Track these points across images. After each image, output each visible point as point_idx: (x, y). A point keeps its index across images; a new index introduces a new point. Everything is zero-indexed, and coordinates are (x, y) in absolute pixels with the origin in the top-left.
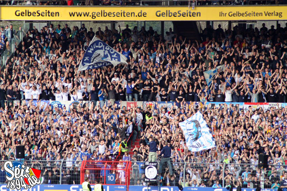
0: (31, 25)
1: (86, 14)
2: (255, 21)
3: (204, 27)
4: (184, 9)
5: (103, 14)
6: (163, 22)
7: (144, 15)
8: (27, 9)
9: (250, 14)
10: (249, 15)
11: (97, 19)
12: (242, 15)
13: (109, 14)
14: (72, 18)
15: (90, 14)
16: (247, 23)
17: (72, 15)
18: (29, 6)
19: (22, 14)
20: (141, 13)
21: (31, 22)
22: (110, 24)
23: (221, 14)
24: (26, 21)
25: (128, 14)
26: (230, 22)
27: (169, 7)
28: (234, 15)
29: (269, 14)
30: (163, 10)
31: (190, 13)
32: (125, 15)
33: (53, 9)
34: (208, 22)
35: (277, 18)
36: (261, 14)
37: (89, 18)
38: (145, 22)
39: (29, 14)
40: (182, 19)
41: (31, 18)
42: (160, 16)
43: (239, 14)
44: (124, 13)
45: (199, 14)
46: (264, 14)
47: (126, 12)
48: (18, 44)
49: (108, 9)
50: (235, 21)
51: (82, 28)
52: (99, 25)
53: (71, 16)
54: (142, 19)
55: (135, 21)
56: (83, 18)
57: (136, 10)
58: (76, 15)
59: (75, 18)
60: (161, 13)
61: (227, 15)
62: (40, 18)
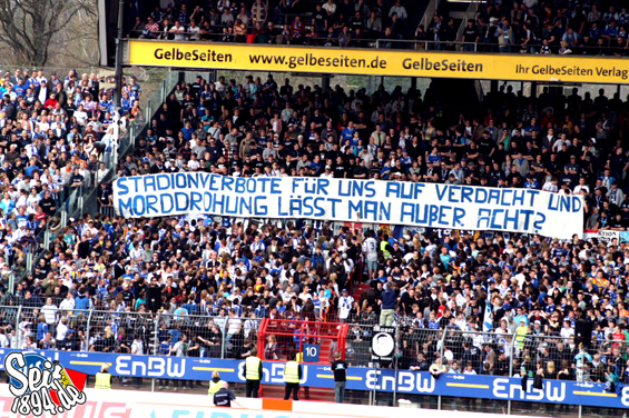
0: (182, 77)
1: (280, 60)
2: (580, 84)
3: (487, 89)
4: (452, 58)
5: (310, 60)
6: (414, 79)
7: (383, 64)
8: (176, 46)
9: (570, 70)
10: (569, 72)
11: (299, 69)
12: (557, 72)
13: (320, 62)
14: (255, 66)
15: (287, 60)
16: (565, 87)
17: (254, 59)
18: (179, 42)
19: (167, 55)
20: (377, 61)
21: (182, 71)
22: (320, 79)
23: (519, 69)
24: (173, 69)
25: (353, 62)
26: (534, 84)
27: (427, 52)
28: (541, 71)
29: (604, 72)
30: (416, 57)
31: (464, 64)
32: (349, 63)
33: (221, 49)
34: (494, 83)
35: (619, 80)
36: (590, 72)
37: (285, 67)
38: (382, 77)
39: (179, 56)
40: (448, 74)
41: (183, 63)
42: (410, 67)
43: (550, 70)
44: (346, 60)
45: (479, 67)
46: (595, 72)
47: (350, 58)
48: (157, 107)
49: (317, 53)
50: (543, 83)
51: (268, 83)
52: (300, 80)
53: (252, 61)
54: (379, 71)
55: (365, 75)
56: (273, 67)
57: (369, 55)
58: (273, 60)
59: (260, 66)
60: (412, 63)
61: (530, 71)
62: (199, 64)
